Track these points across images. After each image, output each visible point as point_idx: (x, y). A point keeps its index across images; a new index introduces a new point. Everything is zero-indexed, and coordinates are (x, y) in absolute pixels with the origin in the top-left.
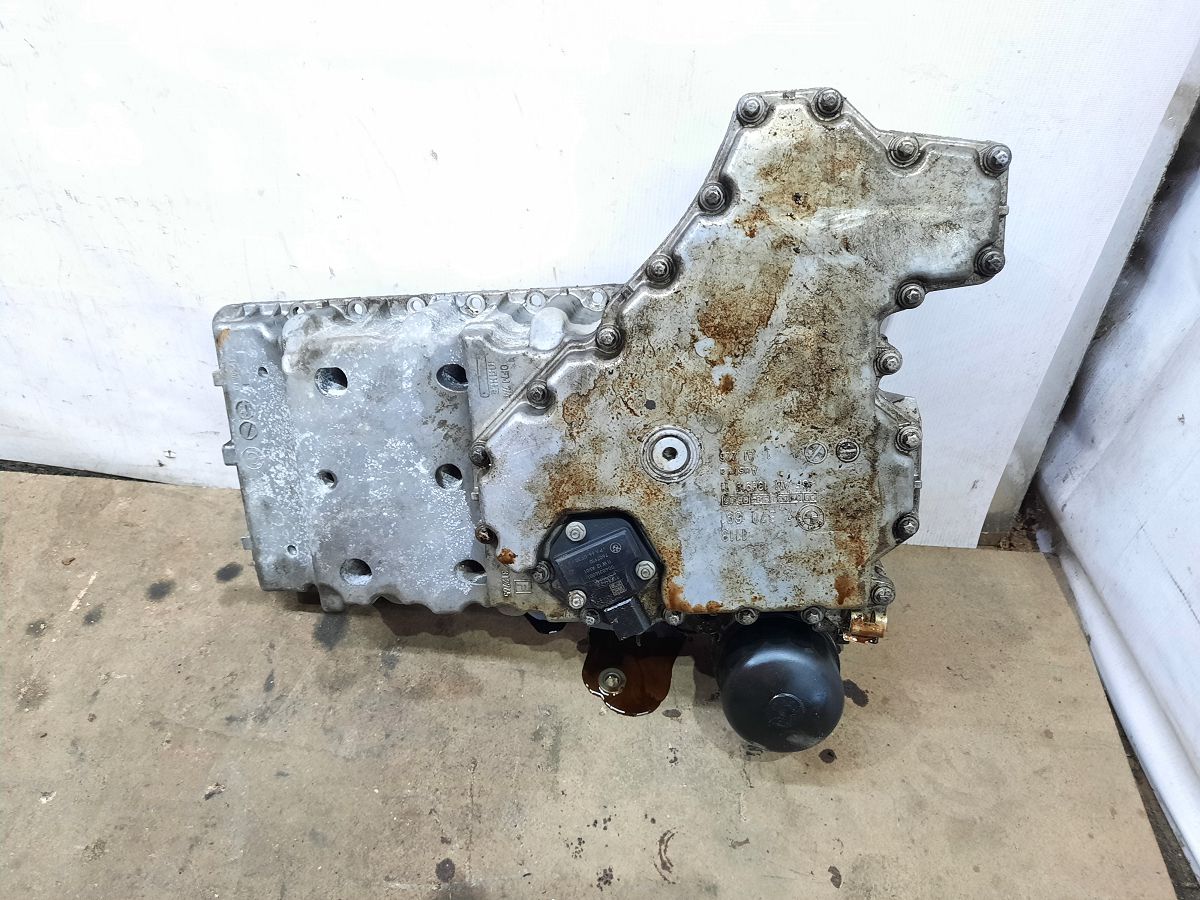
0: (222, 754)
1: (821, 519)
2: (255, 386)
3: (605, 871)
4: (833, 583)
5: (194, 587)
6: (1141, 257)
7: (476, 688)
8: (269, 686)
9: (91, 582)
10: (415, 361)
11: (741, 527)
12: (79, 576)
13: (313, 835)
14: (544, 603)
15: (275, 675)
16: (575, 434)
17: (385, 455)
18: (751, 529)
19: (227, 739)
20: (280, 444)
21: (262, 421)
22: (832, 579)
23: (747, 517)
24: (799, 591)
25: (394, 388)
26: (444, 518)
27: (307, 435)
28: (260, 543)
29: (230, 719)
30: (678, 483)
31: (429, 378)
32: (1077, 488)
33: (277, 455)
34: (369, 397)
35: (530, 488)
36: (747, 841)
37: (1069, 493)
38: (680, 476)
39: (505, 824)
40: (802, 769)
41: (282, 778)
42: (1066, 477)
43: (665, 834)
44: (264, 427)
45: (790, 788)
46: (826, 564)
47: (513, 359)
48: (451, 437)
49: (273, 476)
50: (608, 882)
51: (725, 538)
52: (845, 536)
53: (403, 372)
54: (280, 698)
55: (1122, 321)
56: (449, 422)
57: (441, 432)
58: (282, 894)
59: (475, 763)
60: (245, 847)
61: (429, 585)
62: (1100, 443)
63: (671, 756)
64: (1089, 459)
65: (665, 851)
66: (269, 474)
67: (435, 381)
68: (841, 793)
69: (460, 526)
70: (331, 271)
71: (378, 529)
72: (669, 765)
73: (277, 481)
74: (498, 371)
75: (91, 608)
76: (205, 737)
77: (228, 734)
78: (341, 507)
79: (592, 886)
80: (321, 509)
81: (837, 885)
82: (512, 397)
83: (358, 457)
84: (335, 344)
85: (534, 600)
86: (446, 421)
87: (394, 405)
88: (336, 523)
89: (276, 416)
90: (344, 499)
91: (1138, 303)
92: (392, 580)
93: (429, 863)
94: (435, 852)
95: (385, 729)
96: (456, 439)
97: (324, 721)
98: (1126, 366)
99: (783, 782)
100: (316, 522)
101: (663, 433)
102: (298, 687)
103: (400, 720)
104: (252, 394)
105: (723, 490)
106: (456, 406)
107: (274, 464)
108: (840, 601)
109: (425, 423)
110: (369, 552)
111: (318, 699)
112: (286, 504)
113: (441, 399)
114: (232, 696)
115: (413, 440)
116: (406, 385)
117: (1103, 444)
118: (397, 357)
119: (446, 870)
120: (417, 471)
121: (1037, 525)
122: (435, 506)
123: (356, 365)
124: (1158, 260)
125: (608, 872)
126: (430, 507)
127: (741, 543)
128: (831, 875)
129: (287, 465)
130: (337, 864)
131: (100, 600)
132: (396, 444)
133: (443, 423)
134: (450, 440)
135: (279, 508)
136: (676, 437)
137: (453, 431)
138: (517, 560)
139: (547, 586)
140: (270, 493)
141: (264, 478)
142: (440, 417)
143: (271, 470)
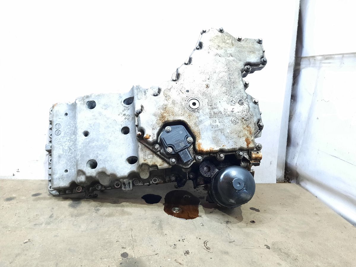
0: (31, 233)
1: (237, 121)
2: (63, 119)
3: (186, 251)
4: (245, 140)
6: (294, 97)
7: (129, 214)
8: (51, 217)
10: (117, 98)
11: (216, 124)
13: (69, 250)
14: (157, 161)
15: (54, 214)
16: (167, 99)
18: (219, 124)
20: (68, 135)
21: (63, 129)
22: (244, 139)
23: (217, 121)
24: (235, 143)
25: (110, 106)
29: (35, 225)
30: (197, 112)
31: (121, 102)
32: (298, 157)
33: (66, 139)
34: (102, 108)
35: (155, 115)
36: (234, 241)
37: (296, 160)
38: (198, 110)
39: (146, 243)
40: (246, 225)
41: (56, 237)
42: (294, 157)
43: (205, 242)
44: (63, 131)
45: (243, 229)
46: (241, 134)
47: (147, 89)
48: (127, 118)
50: (188, 254)
51: (212, 127)
52: (245, 126)
54: (56, 219)
55: (294, 114)
56: (126, 114)
57: (124, 117)
58: (56, 266)
59: (132, 229)
60: (40, 254)
62: (299, 143)
63: (202, 224)
64: (298, 149)
65: (206, 245)
67: (123, 103)
68: (261, 229)
72: (201, 226)
73: (65, 148)
74: (143, 92)
76: (25, 229)
77: (34, 228)
79: (182, 255)
80: (82, 144)
81: (269, 249)
84: (93, 94)
85: (154, 161)
86: (125, 114)
87: (110, 110)
88: (87, 148)
90: (90, 140)
91: (297, 108)
92: (104, 166)
93: (118, 254)
94: (120, 251)
95: (97, 224)
96: (128, 119)
97: (73, 223)
98: (299, 122)
99: (241, 228)
101: (192, 98)
102: (63, 216)
103: (102, 222)
104: (61, 121)
105: (210, 114)
106: (129, 109)
107: (65, 142)
108: (248, 146)
109: (119, 115)
110: (97, 157)
111: (71, 219)
112: (67, 155)
113: (124, 108)
114: (36, 220)
115: (115, 120)
116: (114, 105)
117: (300, 143)
119: (124, 255)
120: (115, 129)
121: (290, 180)
123: (99, 100)
124: (298, 96)
125: (187, 251)
126: (119, 140)
127: (217, 129)
128: (266, 247)
129: (70, 141)
130: (80, 256)
132: (110, 121)
133: (124, 115)
134: (127, 119)
135: (64, 157)
136: (195, 99)
137: (127, 117)
138: (150, 137)
139: (159, 153)
140: (61, 152)
141: (60, 147)
142: (124, 113)
143: (63, 145)
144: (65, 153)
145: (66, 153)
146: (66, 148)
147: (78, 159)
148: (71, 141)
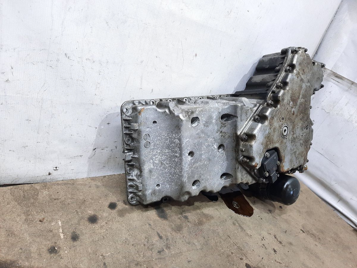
0: (167, 264)
1: (303, 144)
2: (151, 128)
3: (273, 249)
5: (105, 214)
7: (211, 217)
8: (161, 237)
9: (60, 225)
10: (216, 113)
11: (293, 148)
12: (52, 224)
15: (159, 233)
16: (271, 128)
17: (207, 144)
18: (295, 148)
19: (164, 258)
20: (159, 148)
21: (152, 140)
23: (294, 145)
25: (211, 122)
26: (219, 161)
27: (187, 140)
28: (147, 186)
29: (159, 252)
30: (286, 138)
31: (219, 119)
33: (157, 152)
34: (205, 126)
35: (262, 144)
36: (286, 231)
38: (286, 136)
39: (248, 248)
41: (190, 262)
43: (274, 236)
44: (153, 142)
45: (282, 216)
46: (303, 154)
47: (248, 110)
49: (154, 160)
50: (276, 252)
52: (306, 147)
53: (214, 117)
54: (167, 239)
56: (223, 131)
57: (221, 134)
59: (229, 236)
61: (214, 184)
63: (260, 218)
65: (278, 240)
66: (152, 159)
69: (223, 163)
70: (152, 90)
71: (203, 168)
73: (155, 162)
74: (245, 113)
75: (71, 234)
76: (157, 261)
77: (162, 257)
78: (194, 163)
79: (274, 254)
80: (189, 165)
82: (248, 120)
83: (200, 144)
84: (198, 109)
85: (247, 179)
87: (211, 127)
88: (193, 169)
89: (159, 138)
90: (195, 160)
92: (205, 184)
94: (242, 263)
95: (202, 237)
97: (185, 241)
99: (280, 216)
100: (187, 170)
101: (284, 126)
102: (169, 234)
103: (203, 233)
104: (150, 131)
105: (292, 139)
106: (225, 126)
107: (155, 155)
109: (217, 132)
110: (200, 177)
111: (178, 236)
113: (221, 125)
114: (153, 245)
115: (214, 138)
116: (214, 121)
118: (212, 112)
120: (214, 147)
122: (218, 158)
123: (202, 116)
126: (216, 158)
127: (293, 152)
128: (302, 231)
131: (71, 230)
132: (210, 139)
133: (221, 132)
134: (223, 137)
135: (155, 172)
137: (223, 134)
138: (258, 165)
139: (253, 174)
140: (152, 166)
141: (150, 161)
142: (221, 130)
143: (153, 158)
144: (155, 167)
145: (157, 167)
146: (157, 162)
147: (186, 181)
148: (162, 154)
